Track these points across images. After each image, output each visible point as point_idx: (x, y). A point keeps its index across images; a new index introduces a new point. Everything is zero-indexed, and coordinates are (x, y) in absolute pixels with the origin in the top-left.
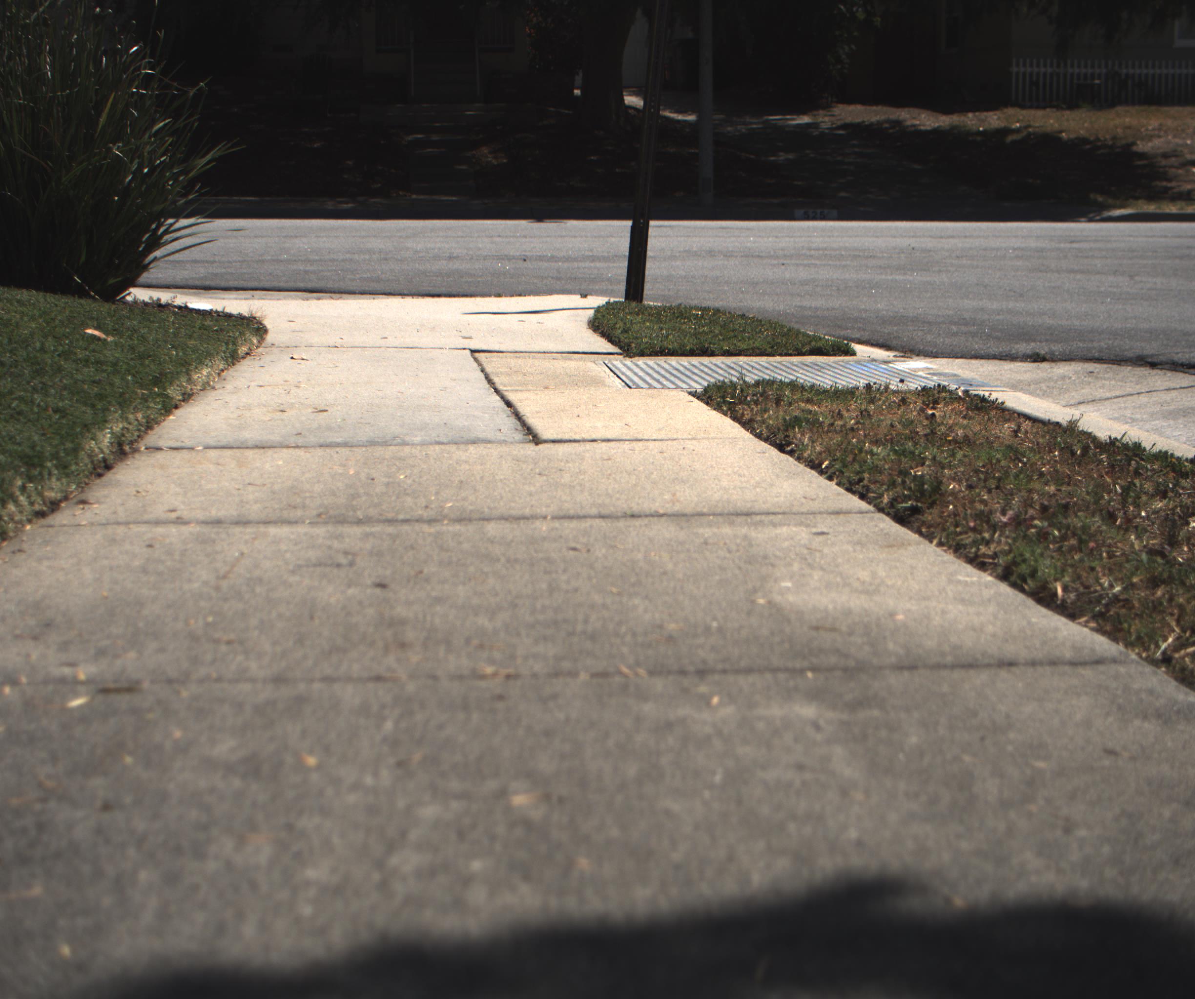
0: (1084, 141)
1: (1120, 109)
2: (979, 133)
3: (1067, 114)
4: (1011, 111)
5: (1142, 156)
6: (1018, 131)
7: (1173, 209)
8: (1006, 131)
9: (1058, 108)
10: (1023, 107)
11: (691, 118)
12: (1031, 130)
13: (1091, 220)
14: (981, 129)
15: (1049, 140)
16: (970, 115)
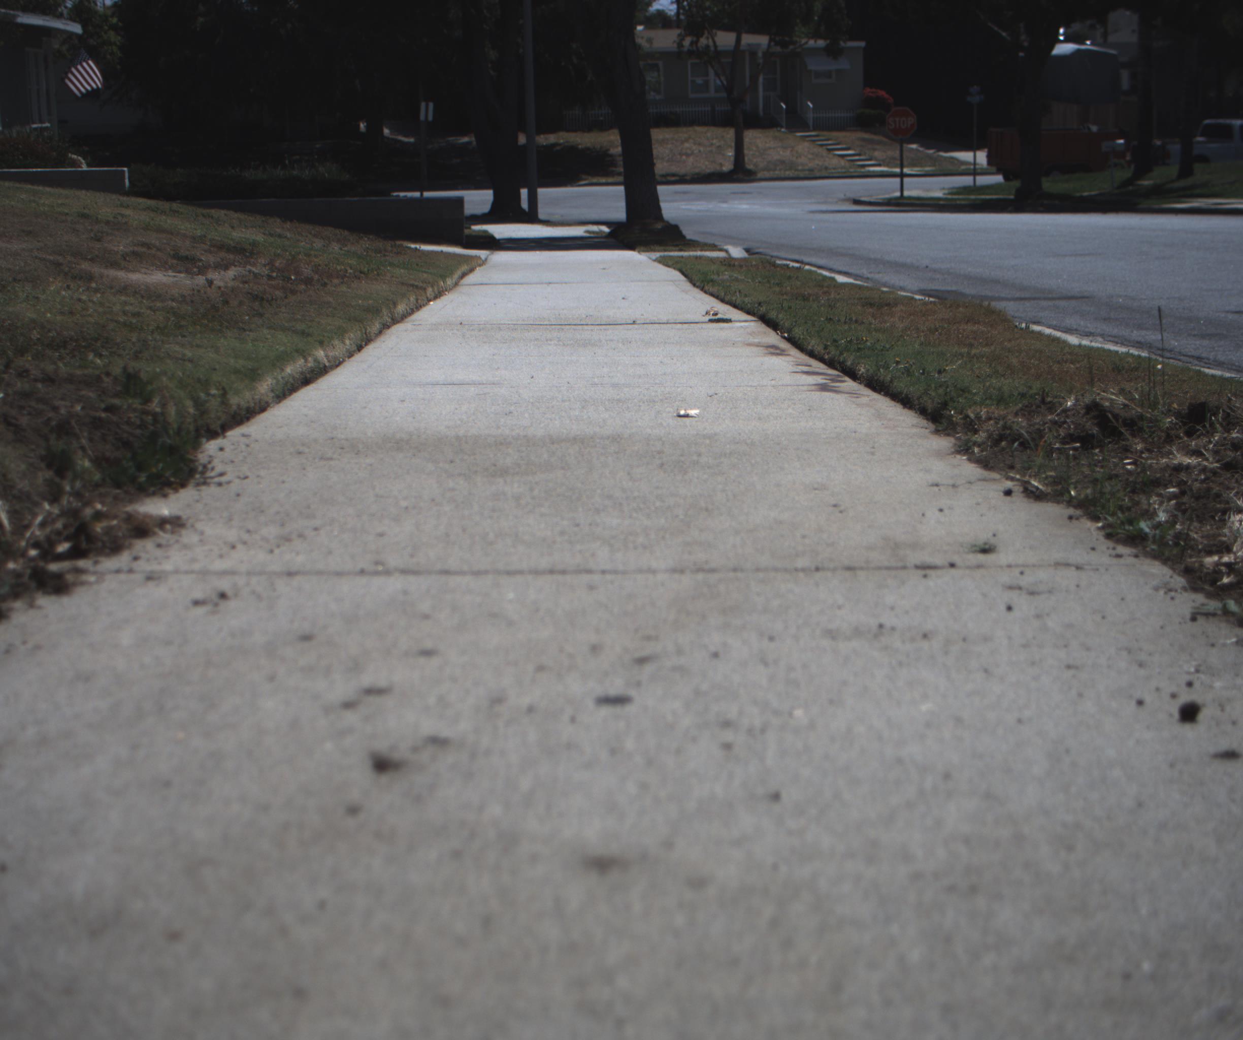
0: (588, 149)
1: (611, 131)
2: (543, 146)
3: (586, 134)
4: (562, 134)
5: (611, 156)
6: (560, 145)
7: (603, 180)
8: (554, 145)
9: (584, 131)
10: (568, 131)
11: (412, 140)
12: (566, 144)
13: (572, 186)
14: (545, 144)
15: (572, 150)
16: (542, 136)
